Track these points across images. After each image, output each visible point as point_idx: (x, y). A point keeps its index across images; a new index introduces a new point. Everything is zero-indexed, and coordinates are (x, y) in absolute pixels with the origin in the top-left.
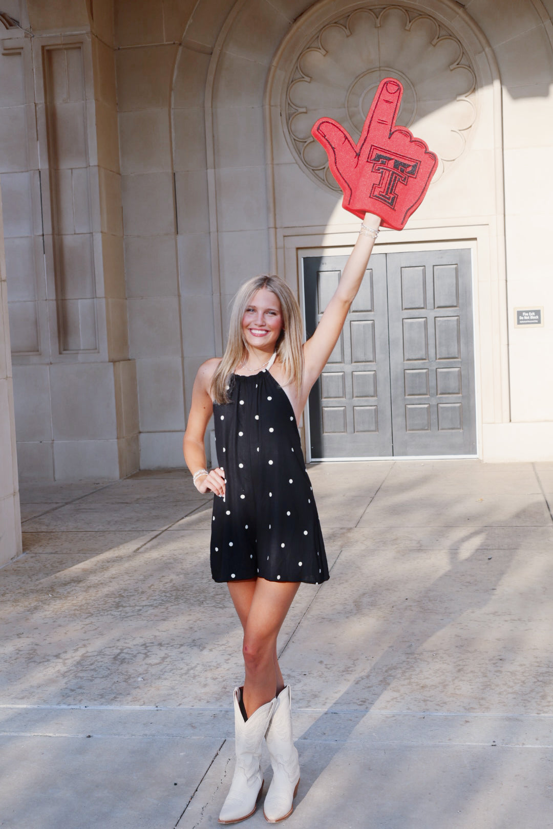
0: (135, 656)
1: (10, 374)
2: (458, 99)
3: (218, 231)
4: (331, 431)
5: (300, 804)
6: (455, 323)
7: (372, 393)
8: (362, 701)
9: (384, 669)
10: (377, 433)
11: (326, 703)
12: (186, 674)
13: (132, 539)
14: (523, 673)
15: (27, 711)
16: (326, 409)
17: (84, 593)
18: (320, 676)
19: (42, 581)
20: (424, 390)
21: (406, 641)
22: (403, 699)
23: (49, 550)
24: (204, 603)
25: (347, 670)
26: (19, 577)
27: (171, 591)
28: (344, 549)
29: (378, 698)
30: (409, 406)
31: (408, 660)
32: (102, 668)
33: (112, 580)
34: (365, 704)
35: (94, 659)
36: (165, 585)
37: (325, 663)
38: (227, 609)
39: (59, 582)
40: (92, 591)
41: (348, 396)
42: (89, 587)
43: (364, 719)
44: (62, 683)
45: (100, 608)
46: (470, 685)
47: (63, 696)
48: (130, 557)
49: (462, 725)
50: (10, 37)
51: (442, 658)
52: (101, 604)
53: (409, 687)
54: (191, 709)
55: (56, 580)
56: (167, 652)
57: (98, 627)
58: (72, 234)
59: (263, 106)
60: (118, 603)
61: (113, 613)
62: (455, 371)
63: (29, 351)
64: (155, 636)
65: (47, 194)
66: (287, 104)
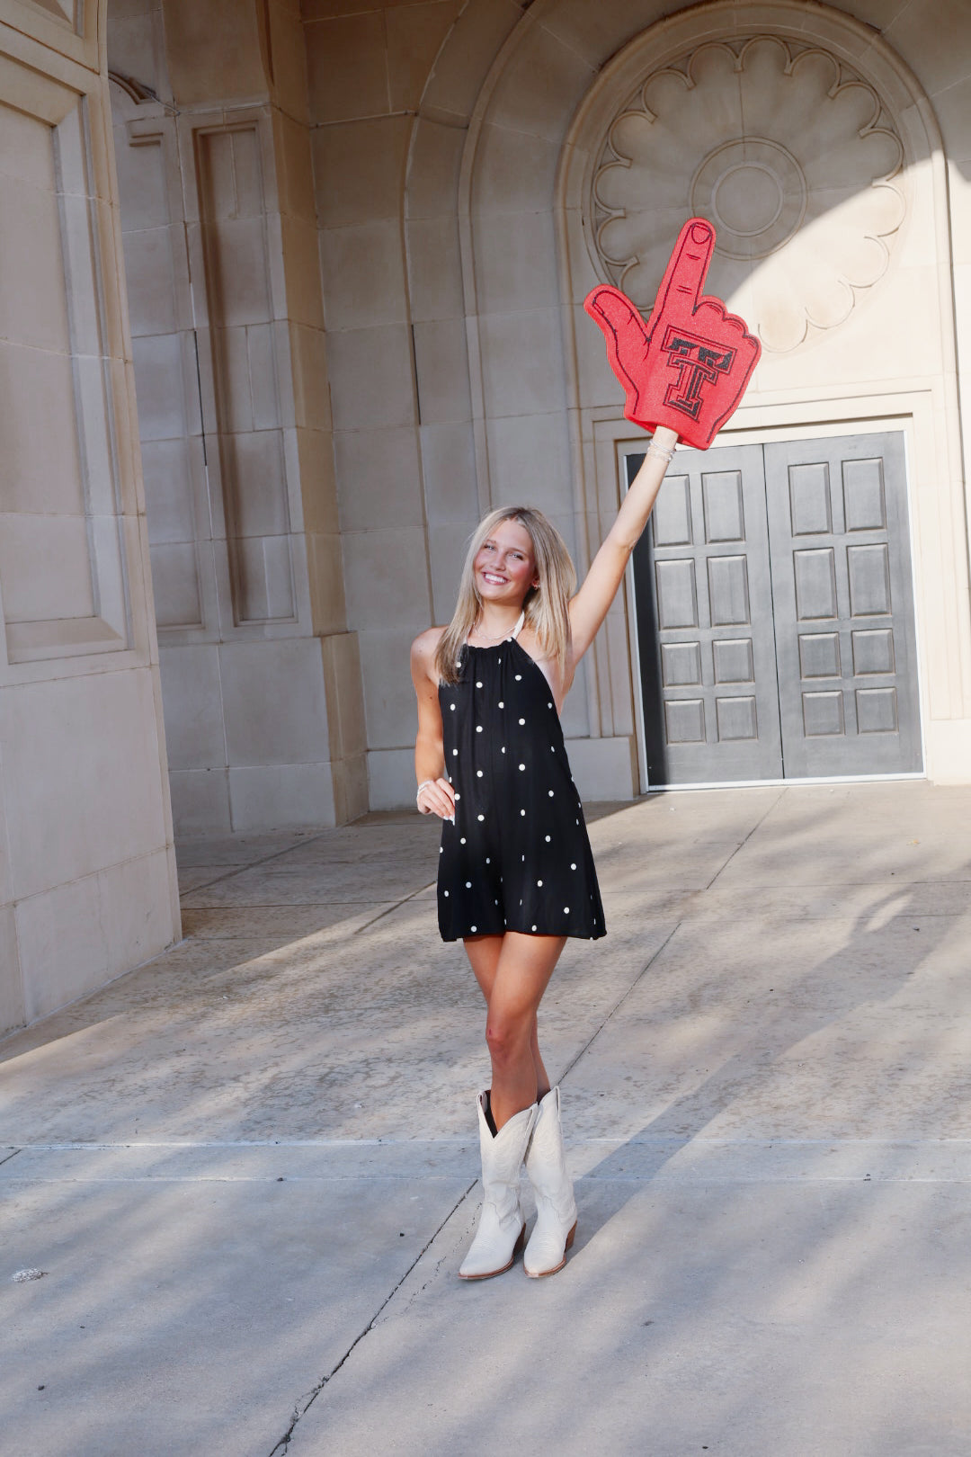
0: (352, 1076)
1: (155, 659)
2: (875, 184)
3: (485, 418)
4: (679, 739)
5: (577, 1256)
6: (881, 555)
7: (746, 675)
8: (682, 1128)
9: (722, 1086)
10: (756, 740)
11: (628, 1131)
12: (425, 1098)
13: (357, 913)
14: (931, 1086)
15: (192, 1151)
16: (670, 703)
17: (277, 994)
18: (625, 1097)
19: (212, 978)
20: (832, 669)
21: (761, 1048)
22: (744, 1124)
23: (224, 933)
25: (666, 1088)
26: (177, 974)
27: (410, 987)
28: (684, 921)
29: (707, 1123)
30: (808, 695)
31: (760, 1073)
32: (301, 1093)
33: (320, 974)
34: (687, 1131)
35: (291, 1081)
36: (401, 979)
37: (634, 1079)
39: (239, 979)
40: (289, 991)
41: (706, 682)
42: (284, 985)
43: (683, 1150)
44: (243, 1114)
45: (300, 1013)
46: (848, 1104)
47: (245, 1130)
48: (347, 941)
49: (826, 1155)
50: (141, 117)
51: (812, 1069)
52: (303, 1008)
53: (756, 1108)
54: (430, 1142)
55: (233, 976)
56: (399, 1069)
57: (297, 1039)
58: (249, 432)
59: (553, 210)
60: (328, 1005)
61: (319, 1019)
62: (883, 636)
63: (186, 624)
64: (382, 1050)
65: (207, 368)
66: (593, 205)
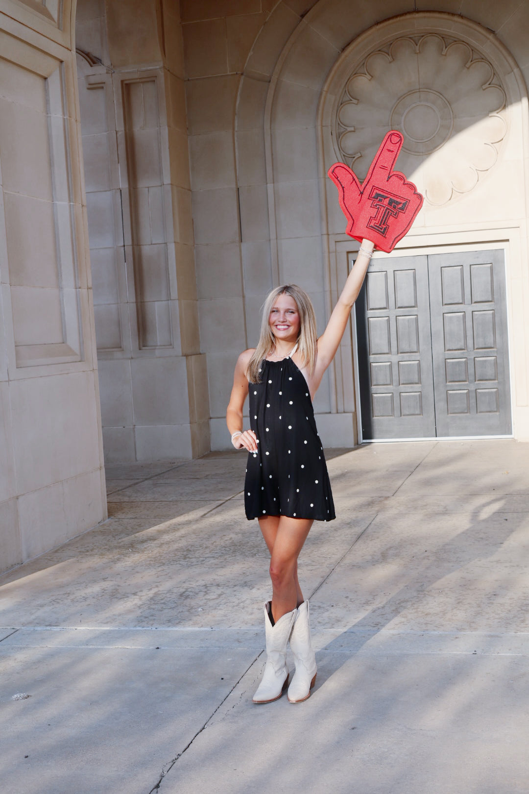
0: (197, 594)
1: (96, 367)
2: (490, 115)
3: (277, 239)
4: (380, 415)
5: (317, 692)
6: (491, 316)
7: (416, 381)
8: (375, 624)
9: (398, 602)
10: (421, 416)
11: (346, 625)
12: (237, 606)
13: (203, 506)
14: (511, 604)
15: (110, 632)
16: (375, 395)
17: (158, 549)
18: (345, 607)
19: (124, 539)
20: (463, 378)
21: (419, 582)
22: (409, 623)
23: (130, 516)
25: (367, 603)
26: (105, 537)
27: (230, 546)
28: (379, 513)
29: (389, 622)
30: (450, 392)
31: (419, 595)
32: (170, 602)
33: (181, 538)
34: (378, 626)
35: (164, 595)
36: (226, 542)
37: (350, 598)
39: (138, 540)
40: (165, 547)
41: (395, 384)
42: (162, 544)
43: (375, 636)
44: (138, 612)
45: (170, 559)
46: (466, 613)
47: (139, 621)
48: (197, 521)
49: (452, 640)
50: (93, 73)
51: (446, 594)
52: (172, 556)
53: (415, 614)
54: (239, 630)
55: (135, 539)
56: (223, 590)
57: (169, 573)
58: (149, 245)
59: (315, 127)
60: (186, 555)
61: (180, 562)
62: (491, 360)
63: (113, 348)
64: (215, 579)
65: (127, 210)
66: (337, 124)
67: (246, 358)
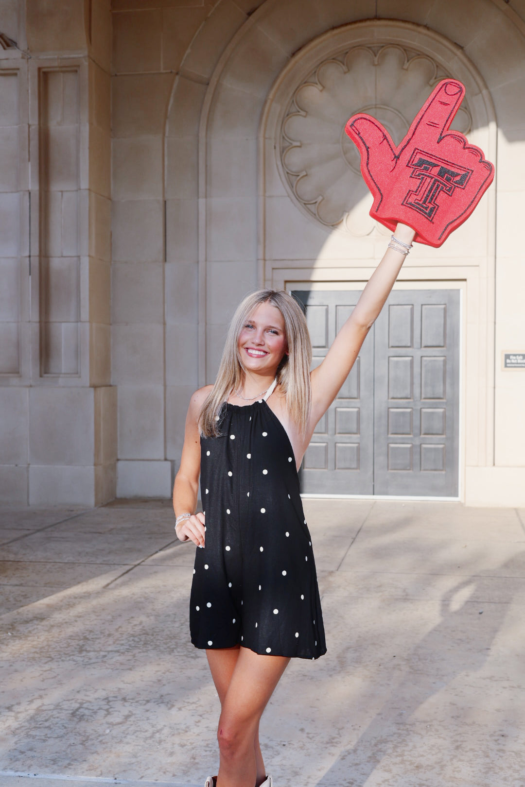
0: (95, 713)
3: (206, 261)
4: (311, 466)
6: (442, 363)
7: (355, 430)
8: (349, 783)
9: (373, 742)
10: (358, 471)
11: (308, 782)
12: (151, 737)
13: (106, 572)
17: (46, 633)
18: (302, 748)
20: (407, 430)
21: (396, 708)
22: (396, 781)
23: (14, 581)
24: (175, 651)
25: (332, 742)
27: (140, 635)
28: (325, 594)
29: (367, 778)
30: (392, 445)
31: (400, 731)
32: (58, 725)
33: (78, 619)
35: (50, 713)
36: (134, 627)
37: (307, 731)
38: (200, 659)
39: (21, 619)
40: (55, 631)
41: (330, 432)
42: (52, 626)
44: (12, 742)
45: (61, 651)
46: (471, 767)
47: (11, 759)
48: (98, 594)
50: (6, 58)
51: (437, 730)
52: (63, 647)
53: (401, 766)
54: (155, 784)
55: (17, 617)
56: (131, 709)
57: (58, 675)
58: (59, 257)
59: (257, 138)
60: (82, 646)
61: (75, 658)
62: (440, 412)
63: (9, 373)
64: (119, 689)
65: (35, 215)
66: (282, 137)
67: (199, 400)
